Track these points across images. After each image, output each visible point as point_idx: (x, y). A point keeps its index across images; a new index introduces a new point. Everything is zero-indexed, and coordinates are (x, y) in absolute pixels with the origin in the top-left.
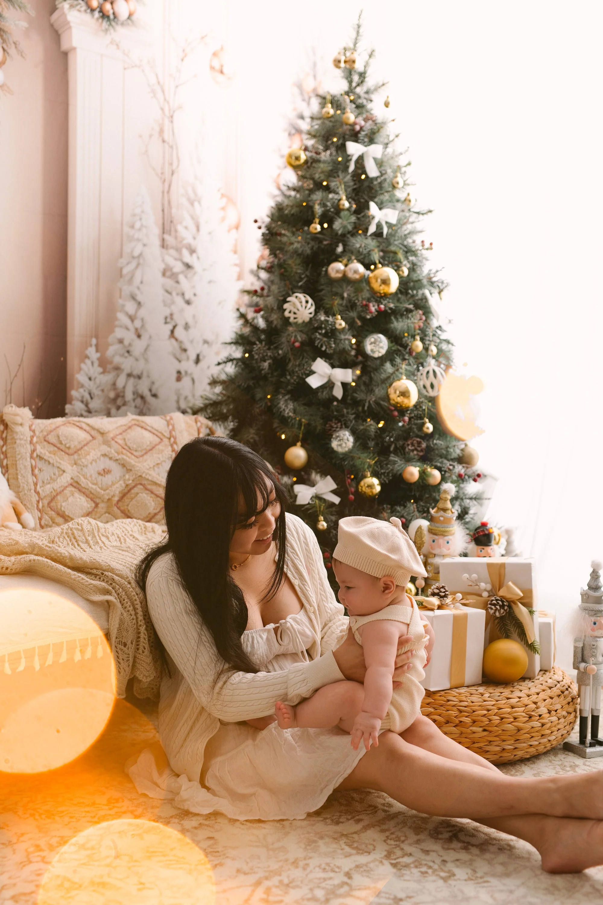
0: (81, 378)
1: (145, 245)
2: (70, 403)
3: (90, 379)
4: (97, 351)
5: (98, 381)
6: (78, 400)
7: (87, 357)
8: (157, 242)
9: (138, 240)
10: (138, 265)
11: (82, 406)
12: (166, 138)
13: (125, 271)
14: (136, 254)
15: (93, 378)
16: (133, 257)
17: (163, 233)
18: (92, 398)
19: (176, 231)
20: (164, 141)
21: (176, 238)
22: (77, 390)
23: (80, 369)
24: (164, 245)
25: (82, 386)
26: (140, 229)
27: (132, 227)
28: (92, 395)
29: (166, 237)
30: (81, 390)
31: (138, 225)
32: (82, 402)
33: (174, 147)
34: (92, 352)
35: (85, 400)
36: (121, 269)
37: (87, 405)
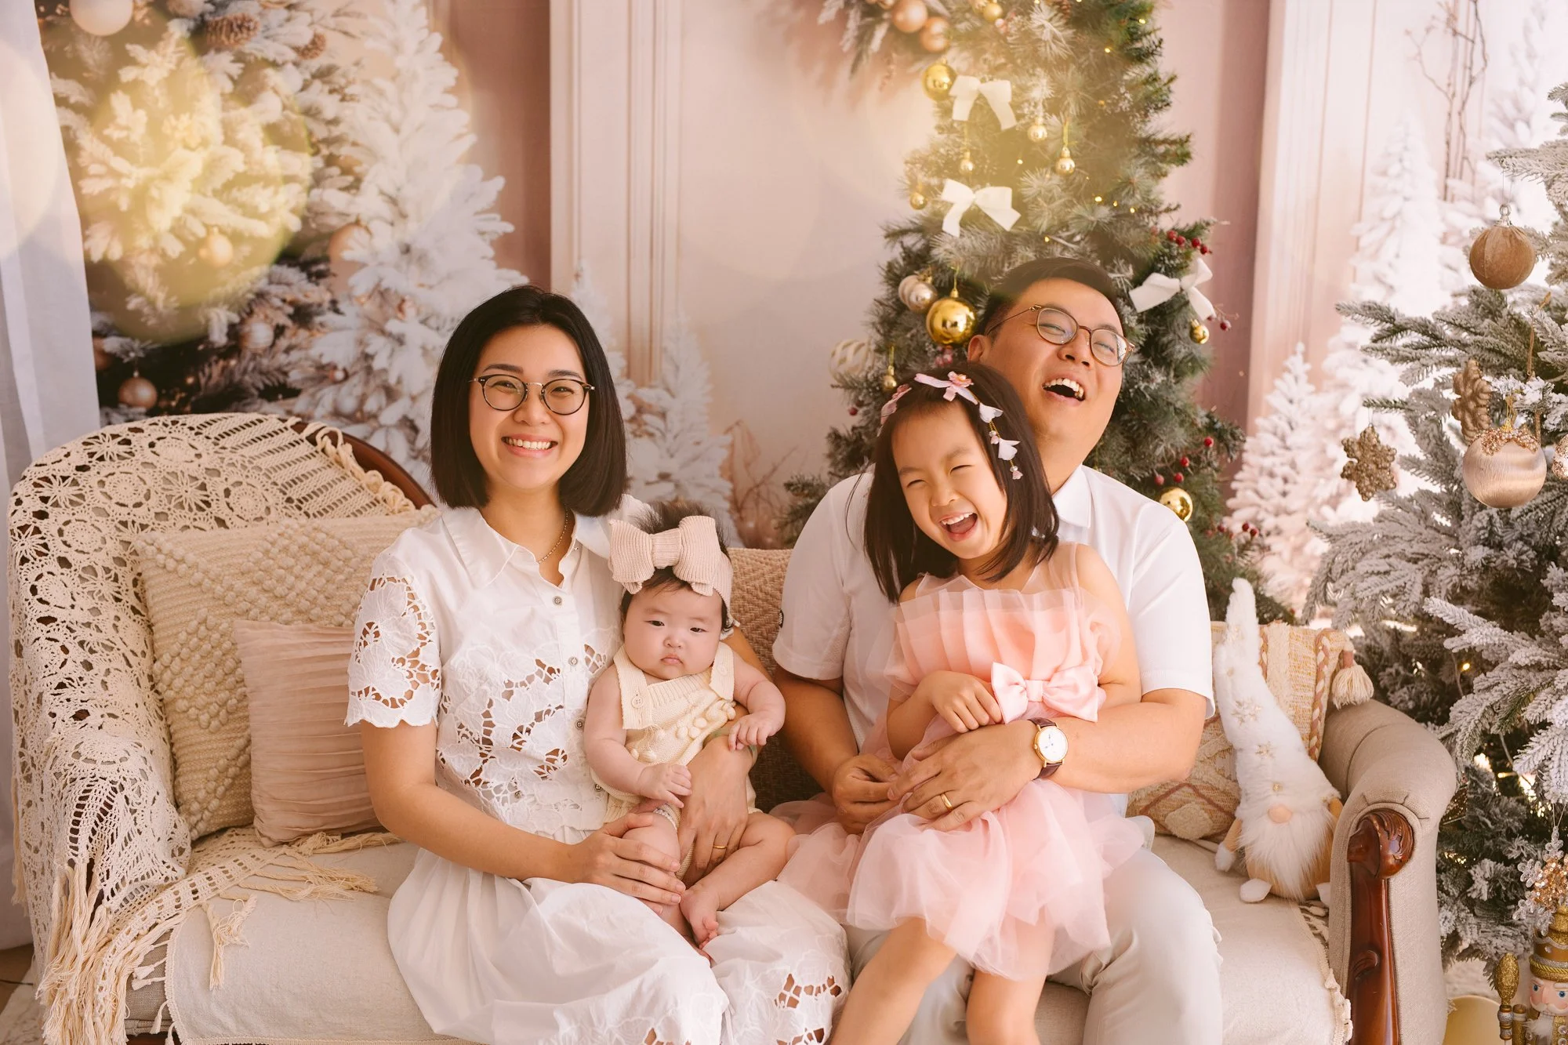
0: (1275, 400)
1: (1406, 199)
2: (1254, 435)
3: (1291, 402)
4: (1306, 360)
5: (1305, 404)
6: (1266, 431)
7: (1287, 370)
8: (1434, 192)
9: (1395, 192)
10: (1392, 229)
11: (1276, 441)
12: (1461, 28)
13: (1363, 242)
14: (1387, 214)
15: (1295, 401)
16: (1383, 219)
17: (1447, 176)
18: (1292, 429)
19: (1474, 172)
20: (1455, 33)
21: (1473, 183)
22: (1266, 417)
23: (1274, 387)
24: (1446, 195)
25: (1276, 411)
26: (1398, 176)
27: (1384, 173)
28: (1294, 425)
29: (1451, 182)
30: (1275, 418)
31: (1394, 169)
32: (1275, 434)
33: (1478, 40)
34: (1296, 363)
35: (1279, 432)
36: (1358, 239)
37: (1283, 439)
